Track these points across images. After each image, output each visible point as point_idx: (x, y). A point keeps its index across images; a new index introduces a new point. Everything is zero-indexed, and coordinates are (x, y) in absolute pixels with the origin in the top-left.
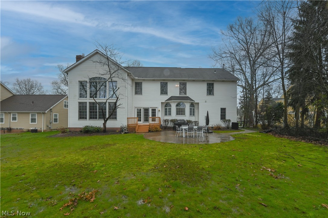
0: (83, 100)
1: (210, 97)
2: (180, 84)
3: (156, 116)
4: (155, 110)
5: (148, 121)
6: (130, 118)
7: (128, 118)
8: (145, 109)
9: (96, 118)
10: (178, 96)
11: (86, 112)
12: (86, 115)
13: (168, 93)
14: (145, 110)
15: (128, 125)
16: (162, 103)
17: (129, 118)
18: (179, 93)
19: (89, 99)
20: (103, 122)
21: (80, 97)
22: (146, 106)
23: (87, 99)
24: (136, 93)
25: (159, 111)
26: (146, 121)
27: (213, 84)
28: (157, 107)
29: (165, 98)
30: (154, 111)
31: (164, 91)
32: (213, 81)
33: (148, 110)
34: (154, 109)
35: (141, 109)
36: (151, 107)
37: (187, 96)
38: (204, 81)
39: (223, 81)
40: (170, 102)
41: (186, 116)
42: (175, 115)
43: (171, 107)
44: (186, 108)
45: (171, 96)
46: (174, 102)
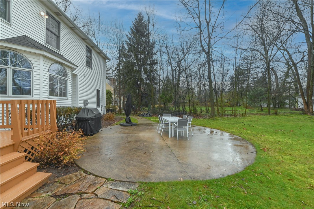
1: (89, 70)
13: (13, 19)
38: (84, 39)
40: (30, 52)
41: (69, 98)
42: (47, 94)
43: (34, 69)
44: (68, 81)
45: (23, 35)
46: (44, 56)
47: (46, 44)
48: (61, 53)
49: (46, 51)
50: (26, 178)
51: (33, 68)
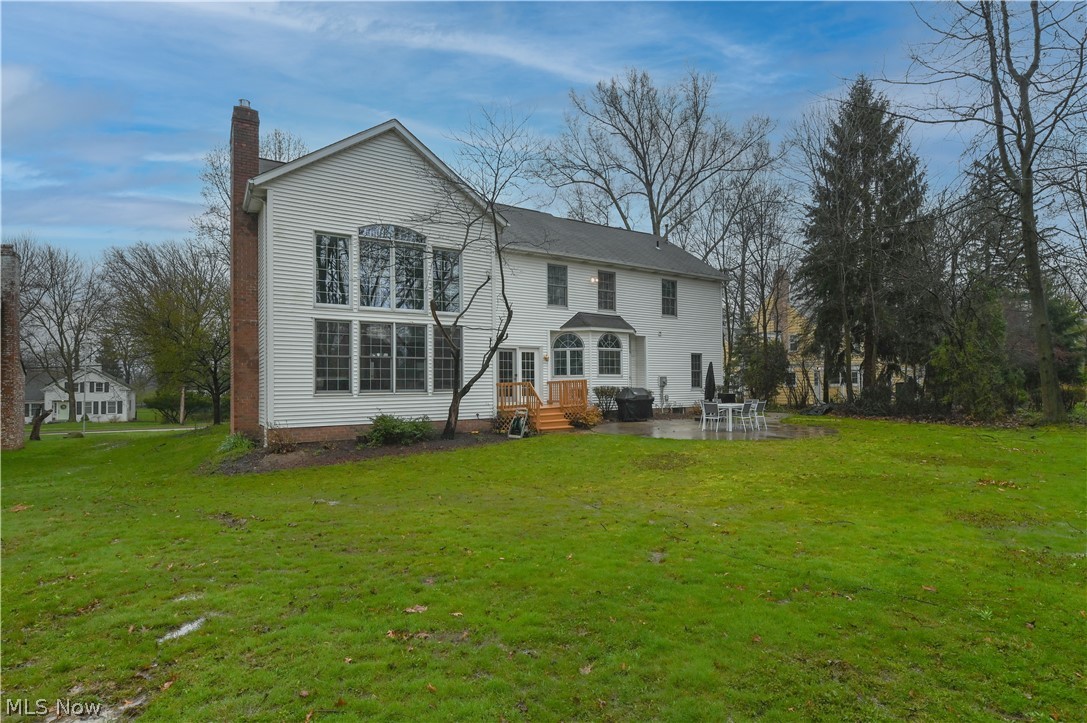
0: (332, 312)
1: (669, 321)
2: (601, 275)
3: (536, 379)
4: (533, 359)
9: (386, 386)
10: (596, 312)
11: (347, 362)
12: (347, 373)
13: (569, 302)
15: (499, 407)
16: (553, 334)
18: (597, 304)
19: (360, 311)
20: (448, 398)
21: (322, 298)
22: (507, 343)
23: (351, 310)
25: (546, 359)
27: (674, 284)
28: (538, 348)
29: (560, 317)
30: (528, 357)
31: (557, 296)
32: (677, 275)
33: (511, 357)
34: (528, 353)
36: (521, 348)
37: (618, 314)
38: (656, 273)
39: (696, 279)
40: (581, 331)
41: (624, 375)
42: (596, 372)
44: (622, 352)
45: (577, 313)
46: (592, 332)
47: (599, 311)
51: (584, 346)
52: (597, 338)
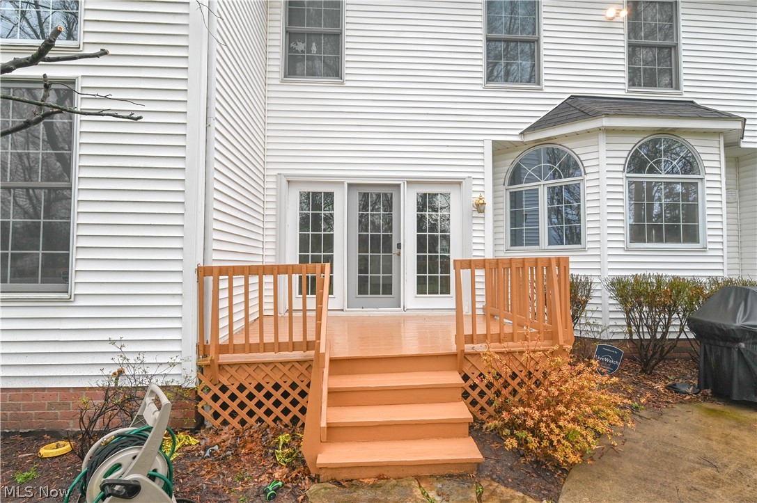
3: (455, 254)
4: (447, 206)
5: (388, 289)
6: (231, 271)
7: (203, 272)
8: (365, 195)
10: (621, 93)
13: (546, 75)
14: (364, 207)
15: (203, 350)
16: (500, 149)
17: (223, 271)
18: (624, 76)
22: (374, 172)
24: (295, 66)
25: (480, 207)
26: (375, 291)
28: (458, 182)
29: (520, 109)
30: (435, 208)
33: (389, 205)
34: (433, 196)
35: (330, 196)
36: (411, 183)
37: (686, 96)
40: (577, 134)
41: (710, 246)
42: (621, 238)
43: (585, 174)
44: (703, 185)
45: (567, 97)
46: (609, 131)
47: (628, 92)
48: (686, 95)
49: (607, 115)
50: (444, 438)
51: (585, 172)
52: (624, 149)
